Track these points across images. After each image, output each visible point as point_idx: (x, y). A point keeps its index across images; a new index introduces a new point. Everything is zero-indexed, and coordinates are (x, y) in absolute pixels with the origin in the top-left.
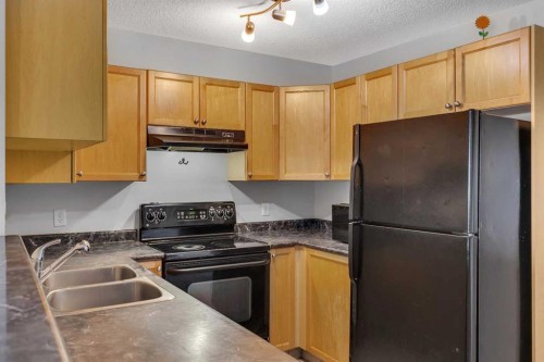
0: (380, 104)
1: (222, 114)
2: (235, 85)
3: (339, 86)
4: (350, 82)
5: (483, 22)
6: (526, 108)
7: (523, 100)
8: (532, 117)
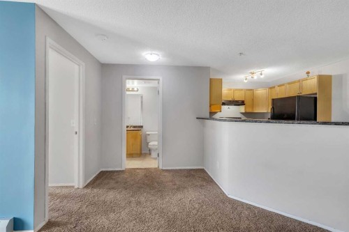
0: (281, 93)
1: (238, 97)
2: (242, 90)
3: (271, 88)
4: (274, 87)
5: (308, 73)
6: (316, 94)
7: (315, 92)
8: (317, 96)
